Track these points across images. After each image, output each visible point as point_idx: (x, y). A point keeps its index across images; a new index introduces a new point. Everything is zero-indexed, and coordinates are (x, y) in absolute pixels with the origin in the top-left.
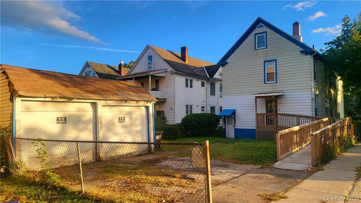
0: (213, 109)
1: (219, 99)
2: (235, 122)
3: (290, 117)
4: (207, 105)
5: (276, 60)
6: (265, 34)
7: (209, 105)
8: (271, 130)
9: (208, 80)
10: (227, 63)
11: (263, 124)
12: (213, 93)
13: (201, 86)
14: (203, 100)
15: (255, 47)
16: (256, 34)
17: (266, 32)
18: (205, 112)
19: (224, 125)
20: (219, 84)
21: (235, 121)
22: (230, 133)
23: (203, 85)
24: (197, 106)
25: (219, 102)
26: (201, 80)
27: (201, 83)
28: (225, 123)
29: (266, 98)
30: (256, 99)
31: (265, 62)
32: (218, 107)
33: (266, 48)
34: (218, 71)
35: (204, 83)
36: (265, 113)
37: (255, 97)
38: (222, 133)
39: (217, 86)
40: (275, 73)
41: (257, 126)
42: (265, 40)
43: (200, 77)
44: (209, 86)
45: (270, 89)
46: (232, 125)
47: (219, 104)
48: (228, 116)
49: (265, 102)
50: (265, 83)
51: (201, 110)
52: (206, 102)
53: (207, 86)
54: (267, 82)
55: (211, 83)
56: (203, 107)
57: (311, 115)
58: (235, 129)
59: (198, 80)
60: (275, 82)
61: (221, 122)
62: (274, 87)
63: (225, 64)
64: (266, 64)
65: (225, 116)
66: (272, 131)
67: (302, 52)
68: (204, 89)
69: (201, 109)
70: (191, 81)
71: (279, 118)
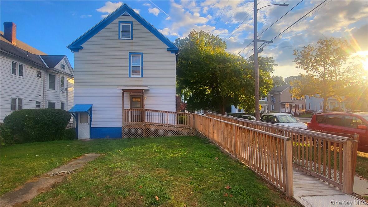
0: (52, 104)
1: (60, 94)
2: (92, 120)
3: (160, 113)
4: (45, 101)
5: (142, 54)
6: (131, 25)
7: (47, 100)
8: (140, 127)
9: (46, 70)
10: (83, 48)
11: (127, 121)
12: (52, 86)
13: (36, 76)
14: (38, 94)
15: (119, 36)
16: (120, 22)
17: (132, 22)
18: (41, 107)
19: (76, 124)
20: (61, 77)
21: (91, 118)
22: (84, 132)
23: (39, 75)
24: (30, 100)
25: (60, 98)
26: (37, 69)
27: (36, 72)
28: (77, 121)
29: (130, 92)
30: (123, 93)
31: (130, 54)
32: (58, 103)
33: (132, 39)
34: (60, 62)
35: (40, 72)
36: (129, 108)
37: (123, 90)
38: (73, 135)
39: (58, 79)
40: (141, 67)
41: (124, 124)
42: (131, 31)
43: (36, 64)
44: (47, 78)
45: (135, 84)
46: (88, 123)
47: (60, 100)
48: (82, 113)
49: (129, 97)
50: (130, 76)
51: (35, 106)
52: (42, 96)
53: (44, 77)
54: (131, 76)
55: (49, 75)
56: (38, 103)
57: (175, 111)
58: (91, 128)
59: (31, 68)
60: (141, 76)
61: (72, 120)
62: (140, 82)
63: (79, 49)
64: (131, 56)
65: (77, 113)
66: (141, 129)
67: (168, 50)
68: (40, 81)
69: (35, 104)
70: (21, 67)
71: (147, 114)
